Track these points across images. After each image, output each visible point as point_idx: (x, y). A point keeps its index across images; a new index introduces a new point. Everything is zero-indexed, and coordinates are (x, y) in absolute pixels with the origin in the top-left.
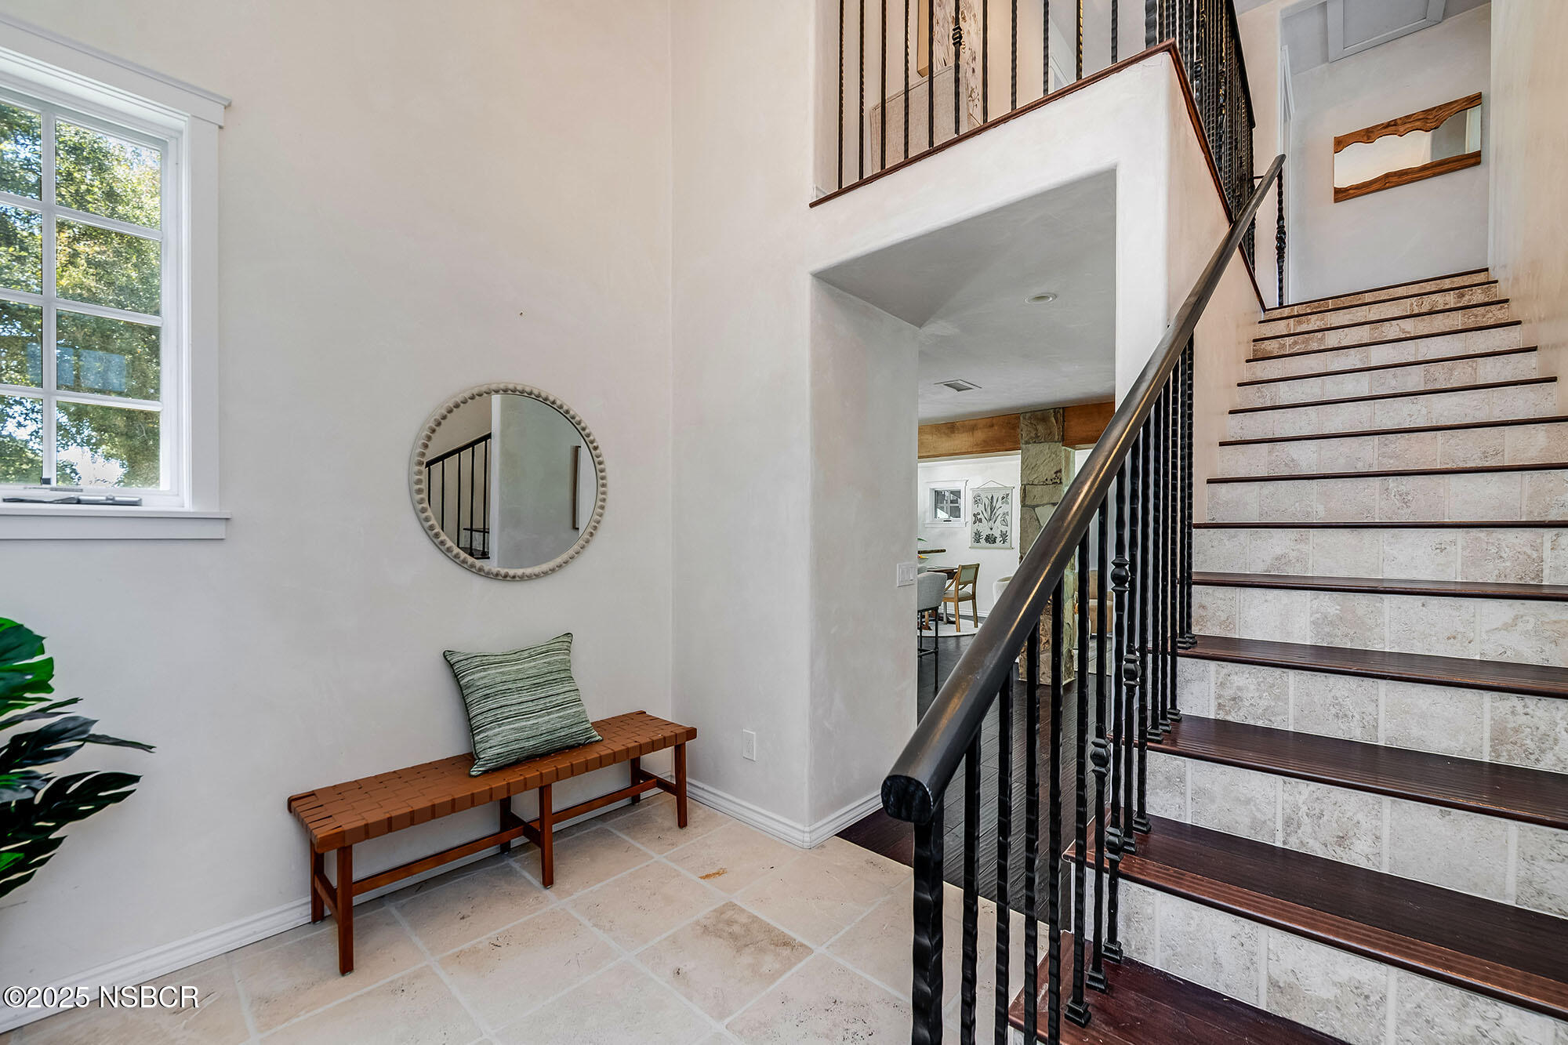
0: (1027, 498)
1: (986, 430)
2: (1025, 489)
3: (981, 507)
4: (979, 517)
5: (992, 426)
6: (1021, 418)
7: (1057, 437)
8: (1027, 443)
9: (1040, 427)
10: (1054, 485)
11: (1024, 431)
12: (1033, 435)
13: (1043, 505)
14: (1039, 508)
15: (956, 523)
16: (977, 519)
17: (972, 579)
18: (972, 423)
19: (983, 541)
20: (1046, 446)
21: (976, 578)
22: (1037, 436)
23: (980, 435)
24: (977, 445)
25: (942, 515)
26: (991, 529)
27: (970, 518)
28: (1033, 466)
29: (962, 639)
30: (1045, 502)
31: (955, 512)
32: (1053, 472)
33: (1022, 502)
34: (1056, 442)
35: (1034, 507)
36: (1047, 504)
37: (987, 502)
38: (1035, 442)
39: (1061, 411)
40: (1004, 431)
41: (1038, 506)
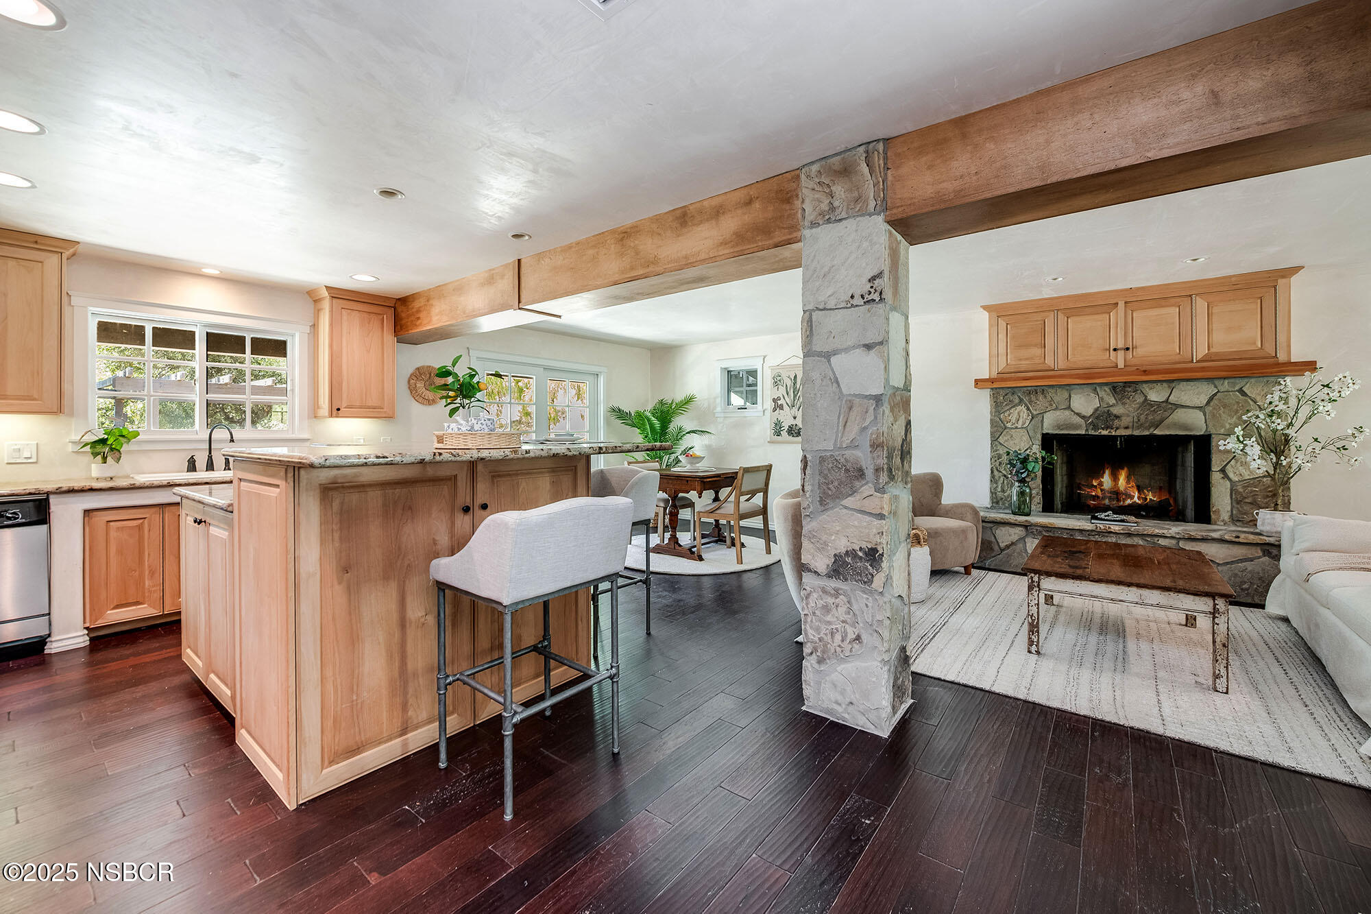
0: (815, 338)
1: (739, 212)
2: (810, 321)
3: (782, 390)
4: (779, 402)
5: (750, 202)
6: (803, 177)
7: (872, 204)
8: (814, 225)
9: (839, 190)
10: (867, 307)
11: (809, 202)
12: (824, 206)
13: (847, 350)
14: (838, 356)
15: (753, 412)
16: (777, 406)
17: (762, 485)
18: (715, 202)
19: (784, 433)
20: (850, 224)
21: (767, 484)
22: (832, 209)
23: (730, 224)
24: (724, 243)
25: (737, 400)
26: (795, 418)
27: (769, 405)
28: (826, 269)
29: (745, 576)
30: (850, 343)
31: (751, 395)
32: (865, 280)
33: (804, 346)
34: (870, 215)
35: (828, 356)
36: (854, 347)
37: (789, 383)
38: (829, 221)
39: (881, 146)
40: (771, 208)
41: (835, 352)
